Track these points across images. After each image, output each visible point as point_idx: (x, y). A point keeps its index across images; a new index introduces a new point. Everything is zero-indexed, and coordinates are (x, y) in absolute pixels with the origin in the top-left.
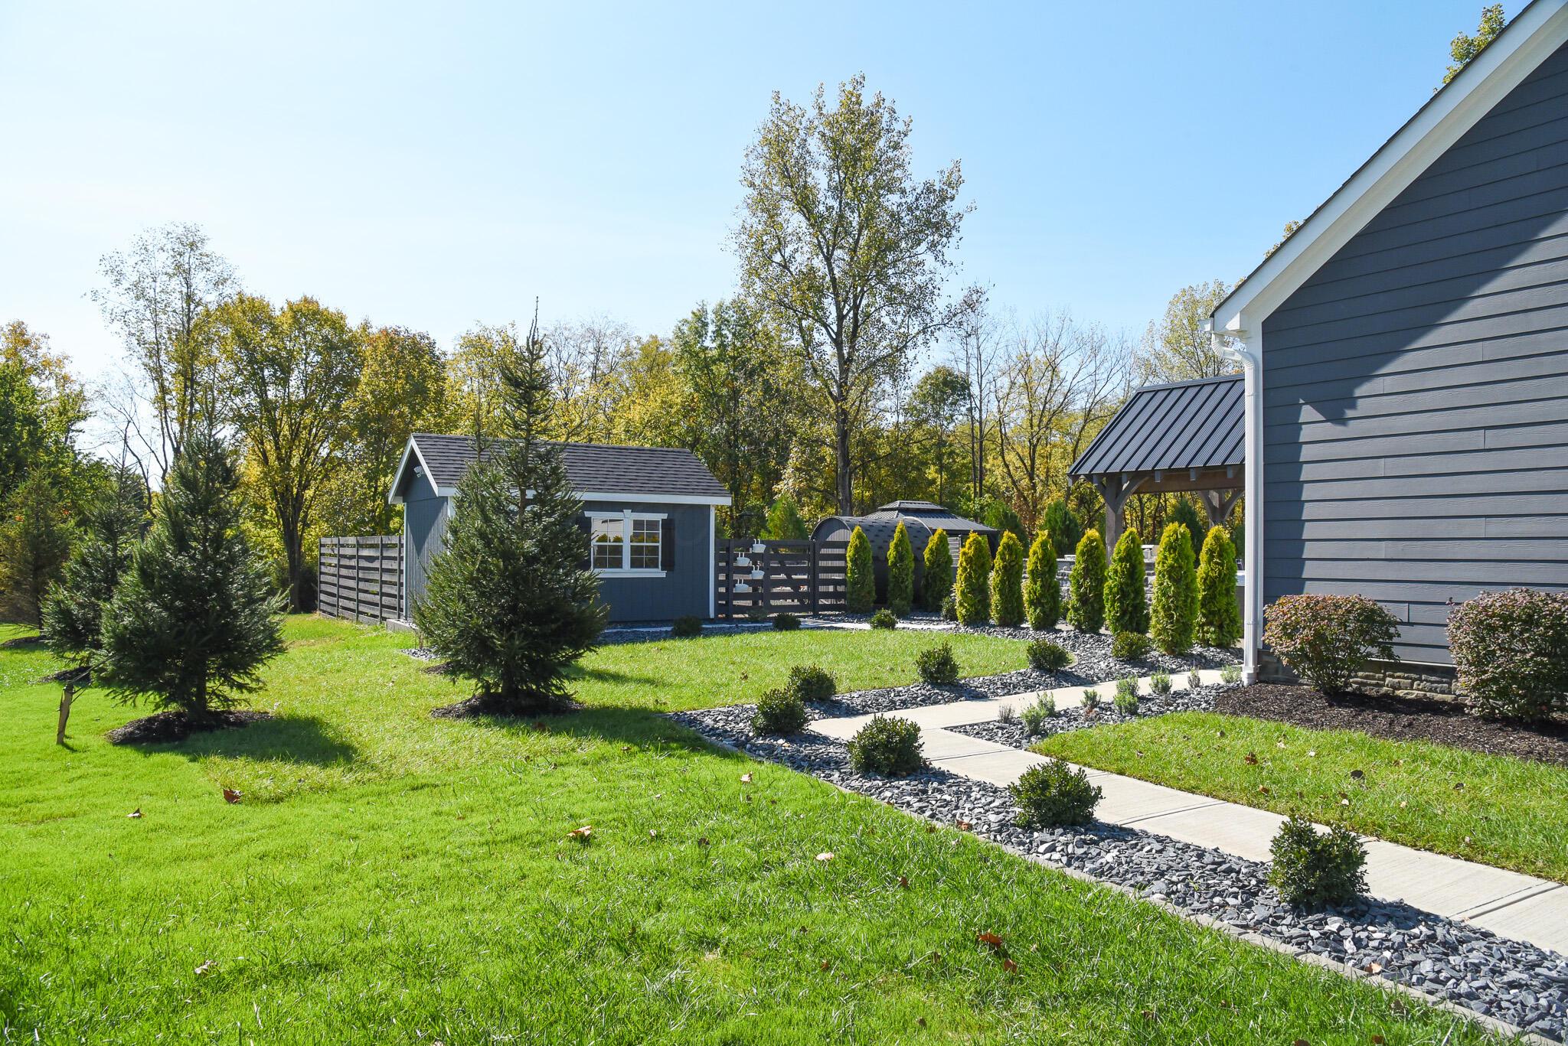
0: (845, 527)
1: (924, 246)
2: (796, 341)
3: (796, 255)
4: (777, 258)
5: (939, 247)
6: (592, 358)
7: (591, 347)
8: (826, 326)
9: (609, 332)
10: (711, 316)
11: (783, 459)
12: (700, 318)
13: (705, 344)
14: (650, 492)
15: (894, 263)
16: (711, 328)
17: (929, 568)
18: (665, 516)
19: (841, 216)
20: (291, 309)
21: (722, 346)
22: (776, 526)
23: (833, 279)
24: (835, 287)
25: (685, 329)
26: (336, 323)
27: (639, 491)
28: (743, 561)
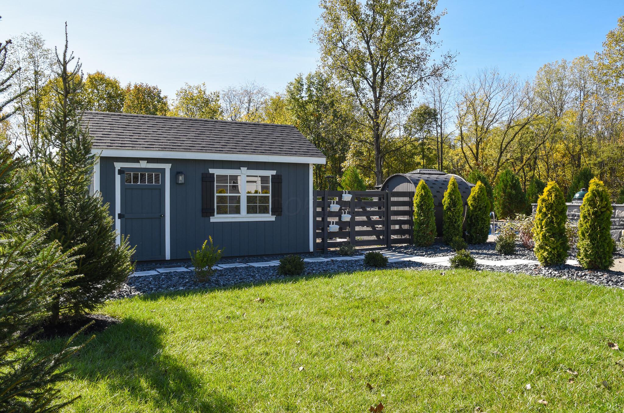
0: (408, 182)
1: (419, 34)
2: (351, 89)
3: (350, 43)
4: (340, 44)
5: (428, 34)
6: (247, 105)
7: (246, 99)
8: (366, 79)
9: (255, 92)
10: (305, 81)
11: (345, 150)
12: (299, 82)
13: (302, 95)
14: (262, 153)
15: (402, 45)
16: (305, 87)
17: (473, 211)
18: (274, 172)
19: (374, 19)
20: (90, 77)
21: (311, 96)
22: (347, 184)
23: (370, 53)
24: (371, 57)
25: (292, 87)
26: (113, 85)
27: (253, 153)
28: (335, 208)
